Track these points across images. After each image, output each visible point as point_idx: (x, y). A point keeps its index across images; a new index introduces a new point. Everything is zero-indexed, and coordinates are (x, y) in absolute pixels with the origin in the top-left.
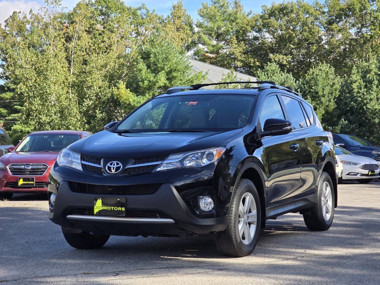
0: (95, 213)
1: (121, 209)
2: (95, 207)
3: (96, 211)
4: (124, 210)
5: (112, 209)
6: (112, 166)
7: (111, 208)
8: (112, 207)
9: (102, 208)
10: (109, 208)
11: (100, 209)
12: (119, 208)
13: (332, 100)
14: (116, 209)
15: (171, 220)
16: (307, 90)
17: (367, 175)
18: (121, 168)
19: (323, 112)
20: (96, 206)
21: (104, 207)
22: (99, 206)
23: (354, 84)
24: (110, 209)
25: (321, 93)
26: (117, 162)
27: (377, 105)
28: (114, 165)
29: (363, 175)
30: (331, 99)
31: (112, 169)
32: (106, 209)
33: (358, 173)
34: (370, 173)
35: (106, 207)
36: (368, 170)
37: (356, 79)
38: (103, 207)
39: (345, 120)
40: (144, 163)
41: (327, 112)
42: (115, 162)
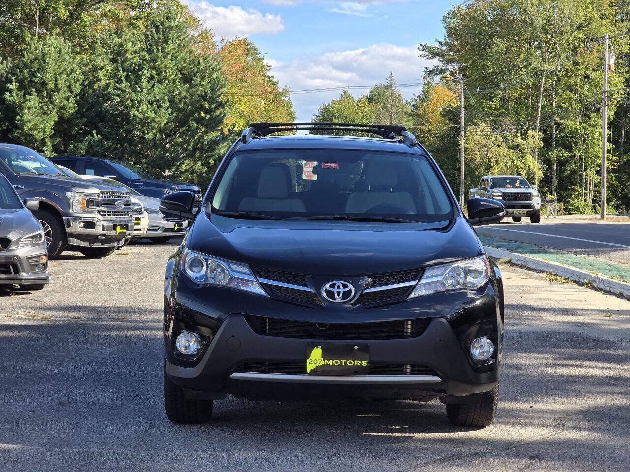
0: (308, 371)
1: (361, 364)
2: (308, 361)
3: (310, 367)
4: (367, 364)
5: (343, 364)
6: (335, 290)
7: (341, 363)
8: (343, 361)
9: (323, 363)
10: (336, 362)
11: (318, 365)
12: (356, 361)
13: (71, 99)
14: (350, 363)
15: (436, 379)
16: (26, 78)
17: (172, 230)
18: (353, 293)
19: (56, 119)
20: (310, 359)
21: (326, 361)
22: (316, 358)
23: (99, 71)
24: (339, 363)
25: (51, 86)
26: (343, 282)
27: (149, 112)
28: (339, 287)
29: (166, 230)
30: (70, 96)
31: (336, 295)
32: (331, 364)
33: (160, 227)
34: (177, 227)
35: (331, 361)
36: (174, 223)
37: (102, 64)
38: (324, 360)
39: (97, 134)
40: (389, 284)
41: (61, 119)
42: (339, 283)
